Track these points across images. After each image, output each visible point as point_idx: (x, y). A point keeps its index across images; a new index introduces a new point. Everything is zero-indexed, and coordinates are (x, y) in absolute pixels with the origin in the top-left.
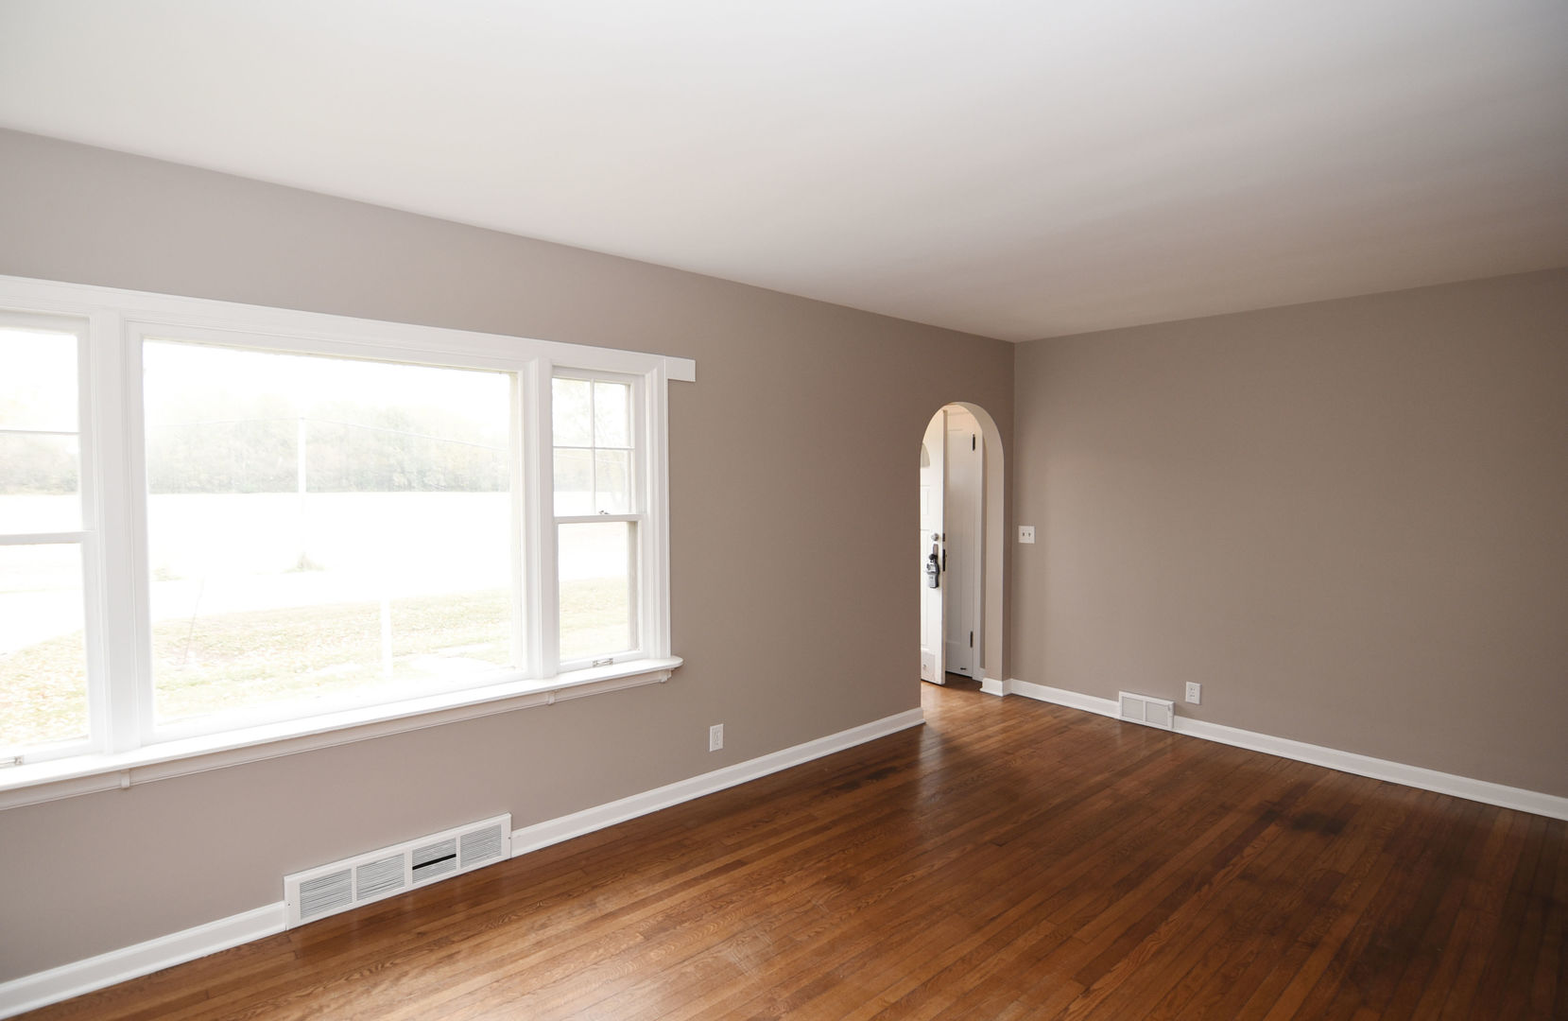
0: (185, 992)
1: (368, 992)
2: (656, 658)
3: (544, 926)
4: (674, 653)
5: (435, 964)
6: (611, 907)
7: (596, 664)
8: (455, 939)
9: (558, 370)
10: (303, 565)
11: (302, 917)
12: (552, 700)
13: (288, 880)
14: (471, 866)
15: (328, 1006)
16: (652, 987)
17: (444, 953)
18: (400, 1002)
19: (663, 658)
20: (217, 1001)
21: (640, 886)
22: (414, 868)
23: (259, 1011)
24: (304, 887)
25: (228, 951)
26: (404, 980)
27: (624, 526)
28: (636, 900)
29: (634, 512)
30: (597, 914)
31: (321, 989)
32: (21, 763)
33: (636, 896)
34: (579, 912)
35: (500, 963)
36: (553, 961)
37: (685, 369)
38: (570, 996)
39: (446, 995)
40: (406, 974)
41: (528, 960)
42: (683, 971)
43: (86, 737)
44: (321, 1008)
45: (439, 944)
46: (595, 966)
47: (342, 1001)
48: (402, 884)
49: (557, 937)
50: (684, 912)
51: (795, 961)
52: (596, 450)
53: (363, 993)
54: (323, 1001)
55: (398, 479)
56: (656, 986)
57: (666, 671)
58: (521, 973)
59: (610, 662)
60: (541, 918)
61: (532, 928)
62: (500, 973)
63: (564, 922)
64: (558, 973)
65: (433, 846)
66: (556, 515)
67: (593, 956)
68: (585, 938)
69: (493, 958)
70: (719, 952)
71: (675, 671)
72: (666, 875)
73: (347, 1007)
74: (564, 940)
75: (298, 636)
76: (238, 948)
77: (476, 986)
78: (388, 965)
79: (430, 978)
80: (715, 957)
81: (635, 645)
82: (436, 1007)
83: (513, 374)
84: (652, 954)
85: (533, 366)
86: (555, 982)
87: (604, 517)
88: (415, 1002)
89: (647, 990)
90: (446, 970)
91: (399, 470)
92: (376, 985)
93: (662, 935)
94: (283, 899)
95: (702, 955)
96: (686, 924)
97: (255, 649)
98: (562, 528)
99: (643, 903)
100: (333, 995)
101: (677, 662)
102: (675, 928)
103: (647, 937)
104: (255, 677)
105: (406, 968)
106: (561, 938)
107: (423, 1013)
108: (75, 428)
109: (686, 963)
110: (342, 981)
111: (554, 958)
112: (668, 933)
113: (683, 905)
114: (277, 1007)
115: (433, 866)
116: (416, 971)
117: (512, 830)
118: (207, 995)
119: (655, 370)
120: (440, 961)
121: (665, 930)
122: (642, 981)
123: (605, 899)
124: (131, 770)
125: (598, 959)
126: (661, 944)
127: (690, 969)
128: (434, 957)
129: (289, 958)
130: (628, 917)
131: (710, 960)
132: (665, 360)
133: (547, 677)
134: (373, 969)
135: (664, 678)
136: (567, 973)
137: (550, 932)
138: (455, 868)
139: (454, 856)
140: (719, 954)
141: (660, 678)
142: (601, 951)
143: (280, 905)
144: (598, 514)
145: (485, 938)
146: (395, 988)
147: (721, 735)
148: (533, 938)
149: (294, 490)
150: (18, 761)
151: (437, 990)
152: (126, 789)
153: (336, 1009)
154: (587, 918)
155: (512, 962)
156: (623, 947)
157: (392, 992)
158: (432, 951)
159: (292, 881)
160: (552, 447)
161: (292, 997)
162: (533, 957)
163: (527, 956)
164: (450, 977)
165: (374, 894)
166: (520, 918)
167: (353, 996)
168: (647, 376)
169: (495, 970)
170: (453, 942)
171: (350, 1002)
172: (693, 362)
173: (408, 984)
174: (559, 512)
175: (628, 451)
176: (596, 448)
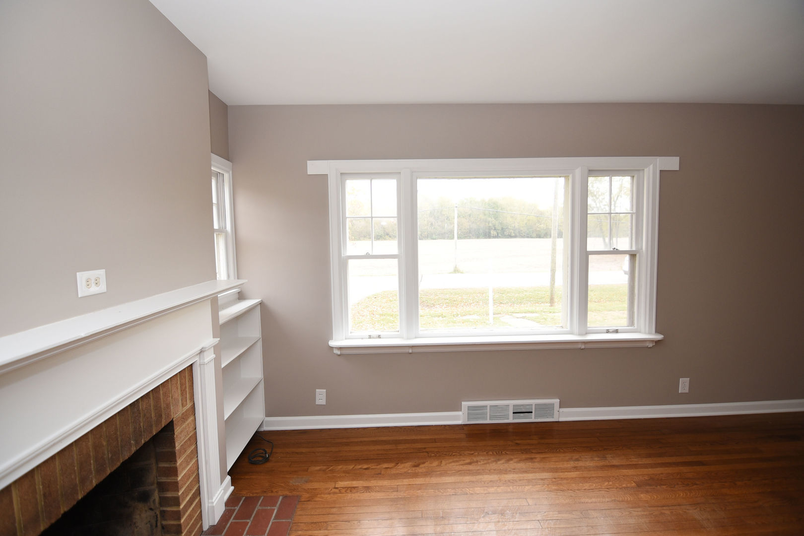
0: (428, 437)
1: (496, 461)
2: (645, 333)
3: (577, 460)
4: (657, 331)
5: (524, 460)
6: (616, 462)
7: (608, 331)
8: (533, 451)
9: (593, 172)
10: (456, 271)
11: (468, 421)
12: (583, 347)
13: (463, 403)
14: (539, 419)
15: (480, 462)
16: (643, 513)
17: (528, 456)
18: (510, 471)
19: (650, 333)
20: (438, 444)
21: (633, 457)
22: (514, 413)
23: (454, 454)
24: (469, 408)
25: (442, 425)
26: (511, 462)
27: (627, 258)
28: (631, 463)
29: (634, 249)
30: (606, 463)
31: (477, 453)
32: (380, 338)
33: (631, 461)
34: (596, 459)
35: (556, 470)
36: (584, 479)
37: (672, 163)
38: (594, 500)
39: (530, 476)
40: (511, 459)
41: (570, 473)
42: (663, 511)
43: (399, 331)
44: (477, 462)
45: (526, 451)
46: (608, 490)
47: (485, 462)
48: (508, 419)
49: (586, 468)
50: (662, 479)
52: (612, 215)
53: (494, 461)
54: (478, 458)
55: (493, 233)
56: (645, 513)
57: (651, 341)
58: (566, 479)
59: (617, 331)
60: (576, 456)
61: (572, 459)
62: (556, 475)
63: (589, 461)
64: (587, 486)
65: (522, 405)
66: (588, 250)
67: (606, 484)
68: (600, 473)
69: (552, 467)
70: (688, 510)
71: (657, 342)
72: (649, 456)
73: (488, 465)
74: (590, 471)
75: (454, 301)
76: (445, 426)
77: (544, 477)
78: (503, 453)
79: (521, 465)
80: (685, 512)
81: (631, 323)
82: (526, 480)
83: (566, 177)
84: (642, 495)
85: (578, 172)
86: (585, 490)
87: (616, 252)
88: (516, 473)
89: (639, 513)
90: (529, 465)
91: (493, 228)
92: (499, 460)
93: (647, 487)
94: (461, 411)
95: (675, 507)
96: (664, 487)
97: (439, 304)
98: (590, 257)
99: (635, 466)
100: (482, 458)
101: (659, 337)
102: (656, 486)
103: (639, 485)
104: (439, 316)
105: (512, 457)
106: (587, 469)
107: (520, 480)
108: (396, 216)
109: (664, 508)
110: (485, 453)
111: (584, 478)
112: (651, 487)
113: (661, 475)
114: (461, 455)
115: (522, 415)
116: (516, 460)
117: (560, 408)
118: (435, 441)
119: (651, 166)
120: (527, 459)
121: (650, 485)
122: (635, 508)
123: (612, 457)
124: (412, 346)
125: (609, 487)
126: (647, 492)
127: (668, 512)
128: (524, 456)
129: (463, 436)
130: (626, 471)
131: (681, 512)
132: (658, 159)
133: (580, 335)
134: (498, 452)
135: (651, 345)
136: (592, 488)
137: (580, 464)
138: (532, 418)
139: (532, 412)
140: (687, 511)
141: (647, 345)
142: (611, 483)
143: (460, 413)
144: (612, 250)
145: (547, 456)
146: (508, 464)
147: (687, 384)
148: (572, 464)
149: (453, 238)
150: (379, 337)
151: (526, 472)
152: (410, 353)
153: (483, 464)
154: (601, 463)
155: (562, 472)
156: (624, 485)
157: (506, 465)
158: (522, 453)
159: (465, 404)
160: (587, 214)
161: (466, 452)
162: (572, 473)
163: (570, 472)
164: (532, 468)
165: (494, 420)
166: (564, 452)
167: (490, 461)
168: (646, 170)
169: (553, 473)
170: (532, 453)
171: (488, 463)
172: (678, 158)
173: (513, 464)
174: (589, 248)
175: (632, 214)
176: (611, 213)
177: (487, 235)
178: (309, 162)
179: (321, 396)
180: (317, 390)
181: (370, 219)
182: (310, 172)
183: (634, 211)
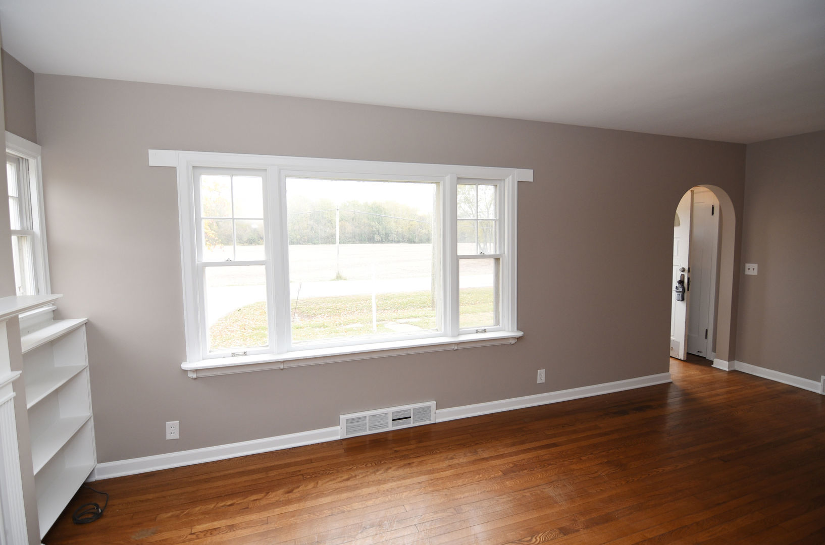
0: (303, 458)
1: (374, 473)
2: (508, 331)
3: (452, 458)
4: (519, 329)
5: (403, 466)
6: (485, 455)
7: (477, 332)
8: (412, 456)
9: (461, 180)
10: (339, 277)
11: (347, 435)
12: (456, 348)
13: (341, 417)
14: (417, 423)
15: (359, 476)
16: (508, 499)
17: (406, 462)
18: (388, 480)
19: (512, 331)
20: (315, 464)
21: (500, 448)
22: (393, 420)
23: (331, 472)
24: (348, 421)
25: (318, 444)
26: (390, 471)
27: (492, 261)
28: (498, 454)
29: (498, 253)
30: (477, 457)
31: (355, 467)
32: (246, 355)
33: (498, 452)
34: (469, 454)
35: (432, 472)
36: (458, 476)
37: (527, 175)
38: (466, 494)
39: (408, 482)
40: (390, 468)
41: (445, 473)
42: (524, 494)
43: (268, 346)
44: (355, 476)
45: (404, 457)
46: (478, 483)
47: (364, 475)
48: (388, 427)
49: (459, 465)
50: (523, 465)
51: (588, 502)
52: (479, 221)
53: (372, 473)
54: (356, 473)
55: (377, 237)
56: (510, 499)
57: (514, 338)
58: (442, 478)
59: (485, 331)
60: (451, 454)
61: (447, 458)
62: (432, 476)
63: (462, 458)
64: (460, 482)
65: (401, 411)
66: (458, 255)
67: (476, 478)
68: (472, 468)
69: (429, 468)
70: (544, 489)
71: (519, 339)
72: (514, 444)
73: (366, 478)
74: (463, 467)
75: (337, 310)
76: (322, 443)
77: (422, 480)
78: (382, 462)
79: (400, 472)
80: (542, 491)
81: (497, 322)
82: (404, 486)
83: (438, 183)
84: (507, 483)
85: (448, 179)
86: (458, 486)
87: (482, 256)
88: (394, 481)
89: (505, 500)
90: (407, 470)
91: (377, 233)
92: (378, 471)
93: (512, 474)
94: (339, 425)
95: (534, 489)
96: (525, 471)
97: (320, 314)
98: (461, 262)
99: (502, 456)
100: (360, 471)
101: (520, 334)
102: (519, 472)
103: (505, 473)
104: (321, 327)
105: (391, 465)
106: (461, 465)
107: (398, 488)
108: (262, 217)
109: (526, 491)
110: (364, 466)
111: (458, 475)
112: (515, 474)
113: (523, 461)
114: (338, 472)
115: (401, 421)
116: (395, 467)
117: (436, 409)
118: (311, 461)
119: (511, 177)
120: (405, 465)
121: (513, 472)
122: (502, 495)
123: (482, 451)
124: (284, 361)
125: (479, 480)
126: (512, 478)
127: (528, 494)
128: (402, 463)
129: (342, 451)
130: (494, 462)
131: (539, 492)
132: (516, 171)
133: (453, 336)
134: (377, 463)
135: (513, 342)
136: (464, 483)
137: (455, 461)
138: (410, 423)
139: (410, 417)
140: (544, 490)
141: (511, 341)
142: (481, 476)
143: (338, 428)
144: (479, 254)
145: (425, 458)
146: (386, 473)
147: (544, 375)
148: (447, 463)
149: (334, 243)
150: (245, 354)
151: (404, 478)
152: (282, 369)
153: (362, 478)
154: (474, 458)
155: (438, 472)
156: (492, 476)
157: (385, 475)
158: (401, 460)
159: (343, 418)
160: (457, 220)
161: (344, 469)
162: (447, 472)
163: (445, 471)
164: (410, 473)
165: (375, 429)
166: (441, 452)
167: (368, 473)
168: (506, 180)
169: (430, 474)
170: (411, 458)
171: (367, 476)
172: (532, 170)
173: (392, 473)
174: (460, 253)
175: (496, 221)
176: (478, 220)
177: (371, 240)
178: (150, 151)
179: (173, 430)
180: (167, 423)
181: (232, 220)
182: (152, 163)
183: (498, 218)
